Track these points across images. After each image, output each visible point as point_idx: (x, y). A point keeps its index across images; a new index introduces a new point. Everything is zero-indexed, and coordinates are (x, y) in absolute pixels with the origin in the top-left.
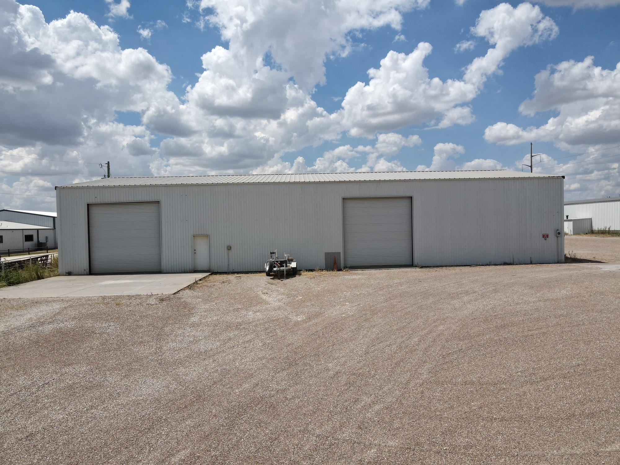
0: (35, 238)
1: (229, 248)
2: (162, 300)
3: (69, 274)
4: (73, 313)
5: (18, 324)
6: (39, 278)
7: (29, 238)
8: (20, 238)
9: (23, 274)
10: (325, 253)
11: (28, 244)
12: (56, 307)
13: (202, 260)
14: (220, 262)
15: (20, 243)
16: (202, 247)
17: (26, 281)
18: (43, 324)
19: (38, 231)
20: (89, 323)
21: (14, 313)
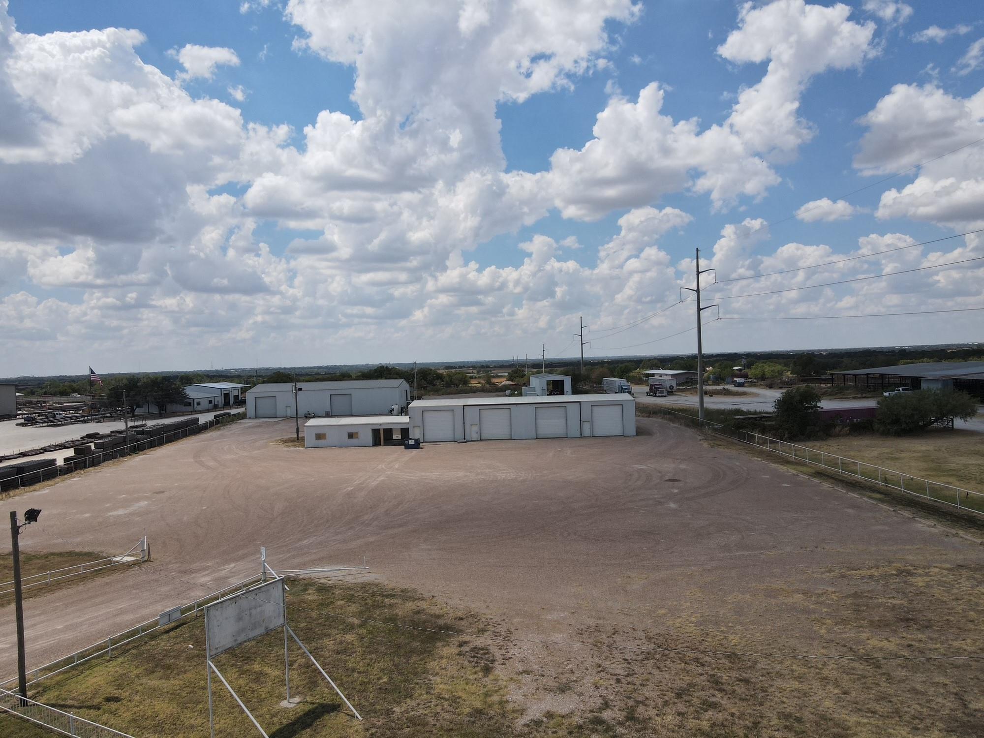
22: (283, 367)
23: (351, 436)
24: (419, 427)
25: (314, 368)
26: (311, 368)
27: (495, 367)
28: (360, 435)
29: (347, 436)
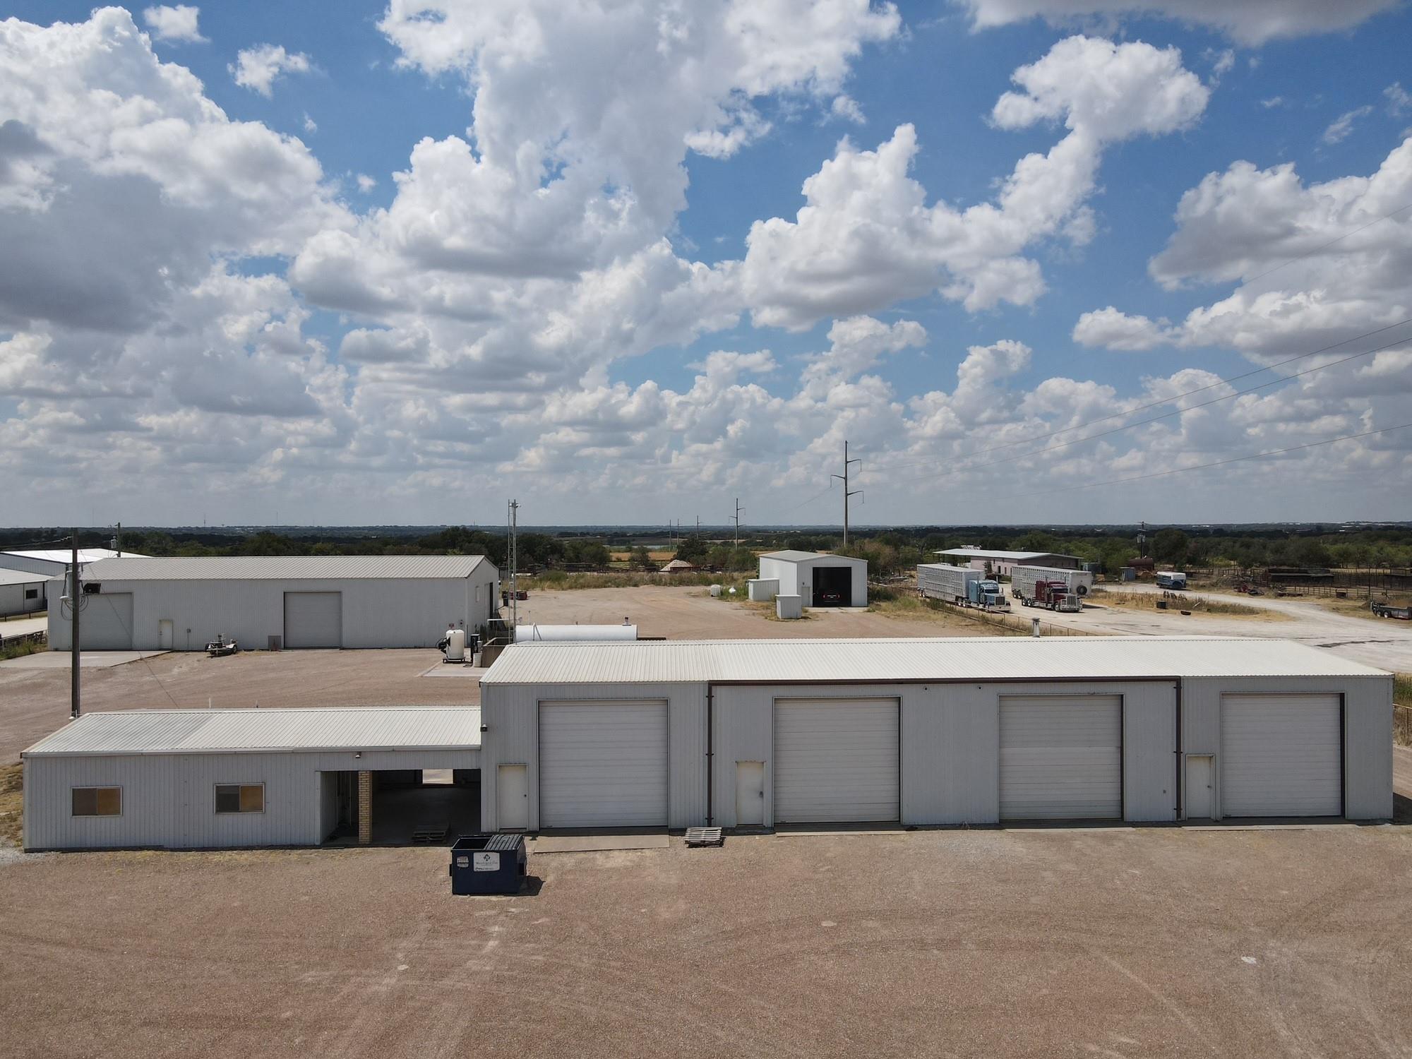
0: (40, 593)
1: (189, 631)
2: (100, 670)
3: (56, 650)
4: (43, 675)
5: (14, 680)
6: (31, 653)
7: (31, 594)
8: (21, 594)
9: (19, 649)
10: (269, 637)
11: (31, 602)
12: (36, 672)
13: (167, 640)
14: (181, 640)
15: (19, 601)
16: (167, 630)
17: (21, 655)
18: (26, 680)
19: (44, 584)
20: (50, 680)
21: (12, 675)
22: (316, 526)
23: (229, 800)
24: (524, 766)
25: (364, 528)
26: (359, 528)
27: (634, 535)
28: (270, 795)
29: (210, 799)
